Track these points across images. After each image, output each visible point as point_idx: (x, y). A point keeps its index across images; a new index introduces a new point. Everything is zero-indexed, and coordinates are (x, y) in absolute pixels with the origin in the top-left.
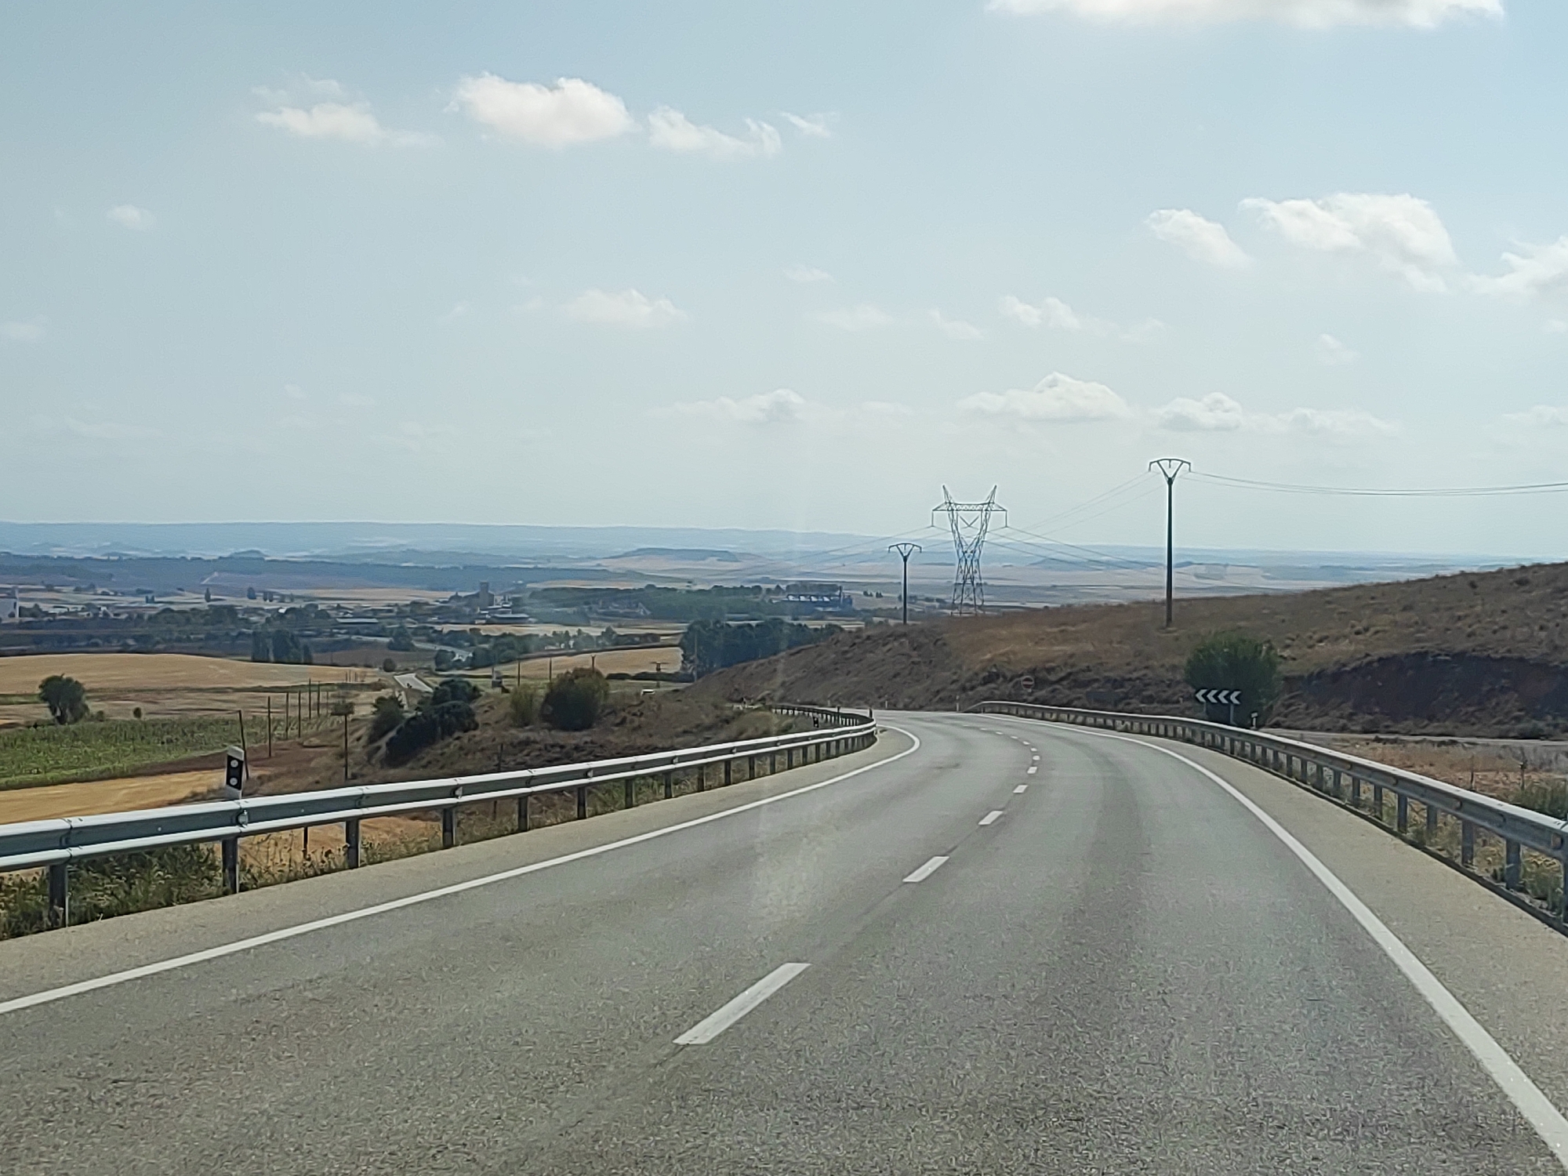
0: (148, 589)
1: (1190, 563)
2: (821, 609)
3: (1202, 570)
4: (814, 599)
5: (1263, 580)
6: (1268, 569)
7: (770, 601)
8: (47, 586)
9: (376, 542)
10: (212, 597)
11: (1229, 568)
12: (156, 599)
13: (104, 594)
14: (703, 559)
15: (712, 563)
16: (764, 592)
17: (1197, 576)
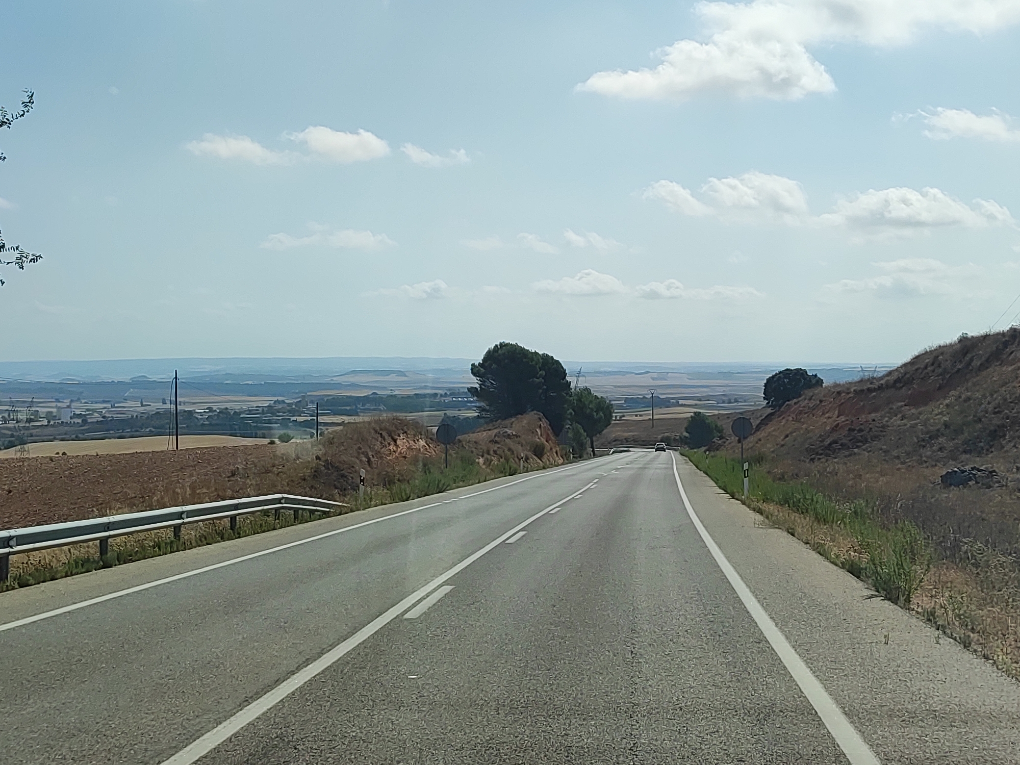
0: (108, 400)
1: (648, 372)
2: (469, 404)
3: (655, 375)
4: (465, 399)
5: (687, 380)
6: (688, 374)
7: (444, 401)
8: (56, 399)
9: (202, 368)
10: (144, 403)
11: (669, 374)
12: (116, 405)
13: (85, 403)
14: (387, 375)
15: (393, 378)
16: (439, 396)
17: (653, 379)
